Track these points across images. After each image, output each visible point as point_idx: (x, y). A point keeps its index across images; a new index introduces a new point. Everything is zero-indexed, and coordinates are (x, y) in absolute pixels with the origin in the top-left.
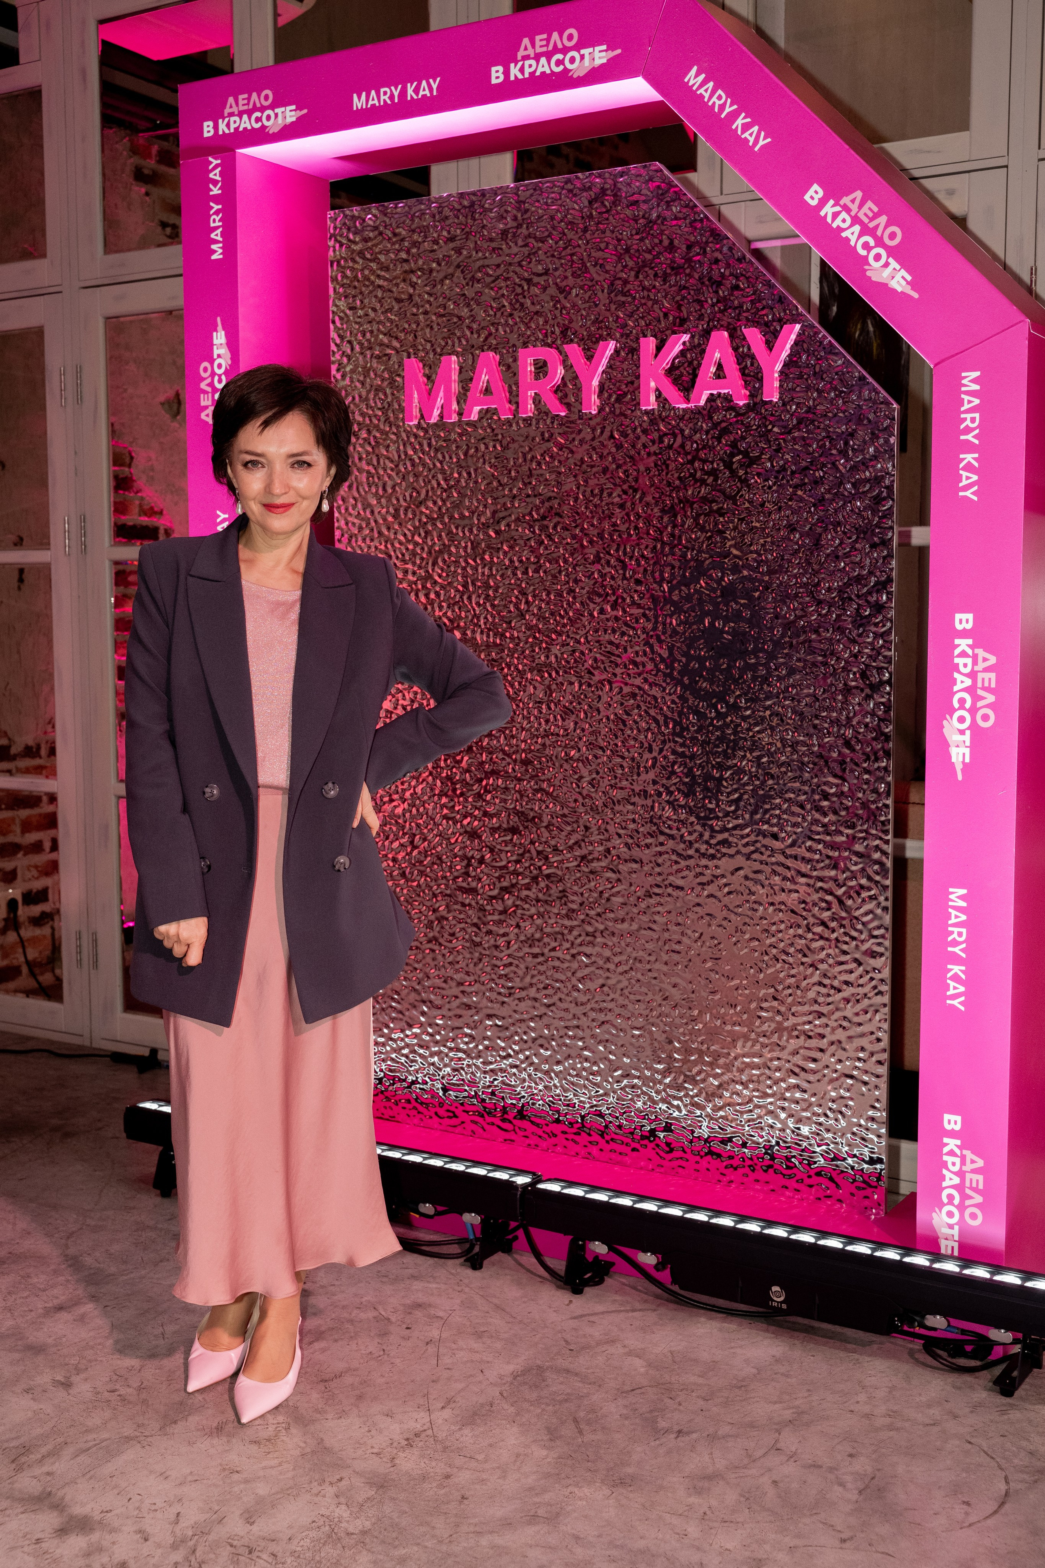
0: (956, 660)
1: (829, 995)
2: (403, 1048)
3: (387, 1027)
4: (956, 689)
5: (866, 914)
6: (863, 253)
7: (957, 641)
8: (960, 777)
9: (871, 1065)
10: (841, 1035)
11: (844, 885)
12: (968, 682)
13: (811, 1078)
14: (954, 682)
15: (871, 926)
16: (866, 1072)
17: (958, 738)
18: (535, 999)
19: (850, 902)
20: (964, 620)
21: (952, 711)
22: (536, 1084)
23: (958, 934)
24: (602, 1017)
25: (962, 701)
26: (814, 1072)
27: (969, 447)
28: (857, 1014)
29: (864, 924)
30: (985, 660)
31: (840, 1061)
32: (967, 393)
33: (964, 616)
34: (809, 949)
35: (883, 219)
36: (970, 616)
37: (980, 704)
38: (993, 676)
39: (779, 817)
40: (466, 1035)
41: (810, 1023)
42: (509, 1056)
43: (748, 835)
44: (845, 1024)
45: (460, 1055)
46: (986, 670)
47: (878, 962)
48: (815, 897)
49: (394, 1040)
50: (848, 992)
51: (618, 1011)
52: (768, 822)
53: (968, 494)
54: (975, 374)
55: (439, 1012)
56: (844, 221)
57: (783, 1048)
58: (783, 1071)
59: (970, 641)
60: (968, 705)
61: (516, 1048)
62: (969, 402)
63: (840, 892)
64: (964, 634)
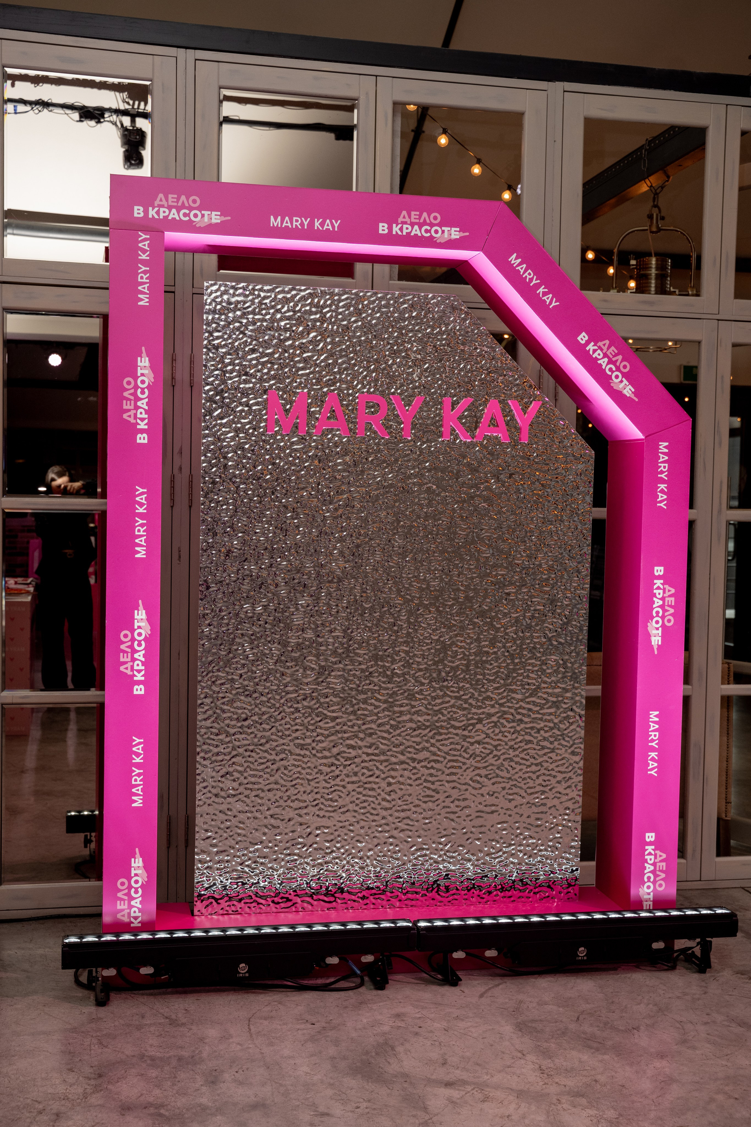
0: (655, 591)
1: (549, 780)
2: (246, 861)
3: (233, 848)
4: (654, 606)
5: (572, 731)
6: (609, 373)
7: (655, 581)
8: (656, 653)
9: (572, 817)
10: (556, 802)
11: (559, 716)
12: (661, 603)
13: (538, 829)
14: (654, 603)
15: (574, 738)
16: (569, 821)
17: (655, 632)
18: (355, 811)
19: (562, 726)
20: (659, 570)
21: (652, 618)
22: (353, 866)
23: (654, 736)
24: (402, 815)
25: (657, 612)
26: (540, 826)
27: (663, 481)
28: (565, 789)
29: (571, 737)
30: (669, 591)
31: (555, 817)
32: (662, 453)
33: (659, 568)
34: (538, 755)
35: (620, 357)
36: (662, 568)
37: (666, 614)
38: (673, 599)
39: (522, 681)
40: (300, 843)
41: (537, 798)
42: (332, 852)
43: (502, 693)
44: (558, 795)
45: (296, 857)
46: (670, 596)
47: (577, 758)
48: (542, 724)
49: (239, 857)
50: (560, 777)
51: (414, 809)
52: (515, 683)
53: (662, 505)
54: (666, 444)
55: (278, 831)
56: (599, 355)
57: (522, 815)
58: (521, 828)
59: (662, 581)
60: (660, 615)
61: (338, 845)
62: (663, 458)
63: (556, 721)
64: (659, 577)
